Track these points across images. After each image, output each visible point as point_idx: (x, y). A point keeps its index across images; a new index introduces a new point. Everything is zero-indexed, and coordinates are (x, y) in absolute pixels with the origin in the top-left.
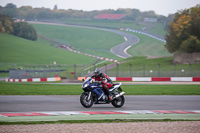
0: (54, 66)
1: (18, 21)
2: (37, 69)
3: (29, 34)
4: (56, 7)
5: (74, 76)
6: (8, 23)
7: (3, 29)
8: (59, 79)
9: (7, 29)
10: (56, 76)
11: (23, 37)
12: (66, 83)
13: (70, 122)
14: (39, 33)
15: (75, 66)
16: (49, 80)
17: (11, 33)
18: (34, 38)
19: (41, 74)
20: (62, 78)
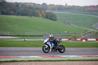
0: (65, 33)
1: (48, 11)
2: (57, 35)
3: (53, 18)
4: (66, 4)
5: (75, 38)
6: (43, 12)
7: (41, 15)
8: (67, 39)
9: (43, 15)
10: (66, 38)
11: (50, 19)
12: (71, 41)
13: (73, 60)
14: (58, 17)
15: (75, 33)
16: (63, 40)
17: (45, 17)
18: (55, 20)
19: (59, 37)
20: (69, 39)
